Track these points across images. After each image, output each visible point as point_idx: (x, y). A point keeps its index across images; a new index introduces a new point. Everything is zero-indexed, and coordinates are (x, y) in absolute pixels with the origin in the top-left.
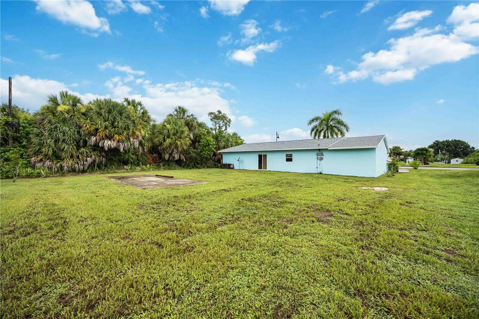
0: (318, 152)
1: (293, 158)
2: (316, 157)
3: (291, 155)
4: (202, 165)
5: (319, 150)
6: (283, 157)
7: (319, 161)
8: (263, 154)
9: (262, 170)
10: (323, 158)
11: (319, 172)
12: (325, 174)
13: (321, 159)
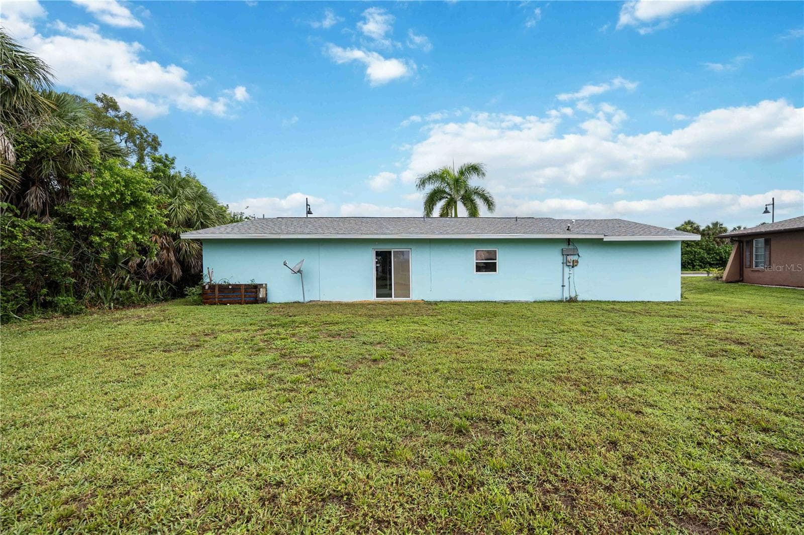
0: (565, 247)
1: (500, 261)
2: (559, 259)
3: (492, 255)
4: (79, 295)
5: (569, 241)
6: (470, 258)
7: (567, 269)
8: (393, 249)
9: (394, 299)
10: (577, 262)
11: (566, 295)
12: (583, 301)
13: (574, 264)
